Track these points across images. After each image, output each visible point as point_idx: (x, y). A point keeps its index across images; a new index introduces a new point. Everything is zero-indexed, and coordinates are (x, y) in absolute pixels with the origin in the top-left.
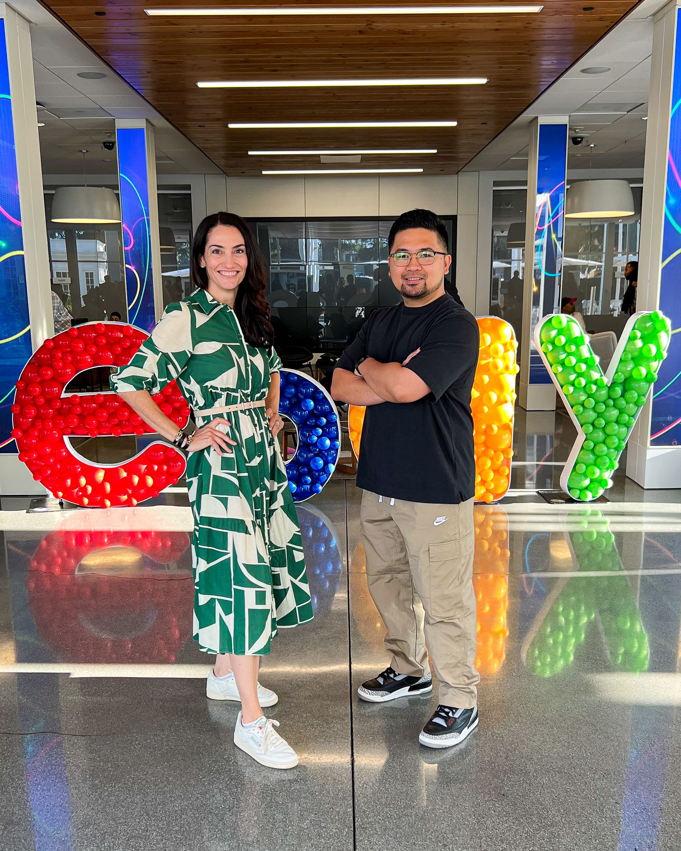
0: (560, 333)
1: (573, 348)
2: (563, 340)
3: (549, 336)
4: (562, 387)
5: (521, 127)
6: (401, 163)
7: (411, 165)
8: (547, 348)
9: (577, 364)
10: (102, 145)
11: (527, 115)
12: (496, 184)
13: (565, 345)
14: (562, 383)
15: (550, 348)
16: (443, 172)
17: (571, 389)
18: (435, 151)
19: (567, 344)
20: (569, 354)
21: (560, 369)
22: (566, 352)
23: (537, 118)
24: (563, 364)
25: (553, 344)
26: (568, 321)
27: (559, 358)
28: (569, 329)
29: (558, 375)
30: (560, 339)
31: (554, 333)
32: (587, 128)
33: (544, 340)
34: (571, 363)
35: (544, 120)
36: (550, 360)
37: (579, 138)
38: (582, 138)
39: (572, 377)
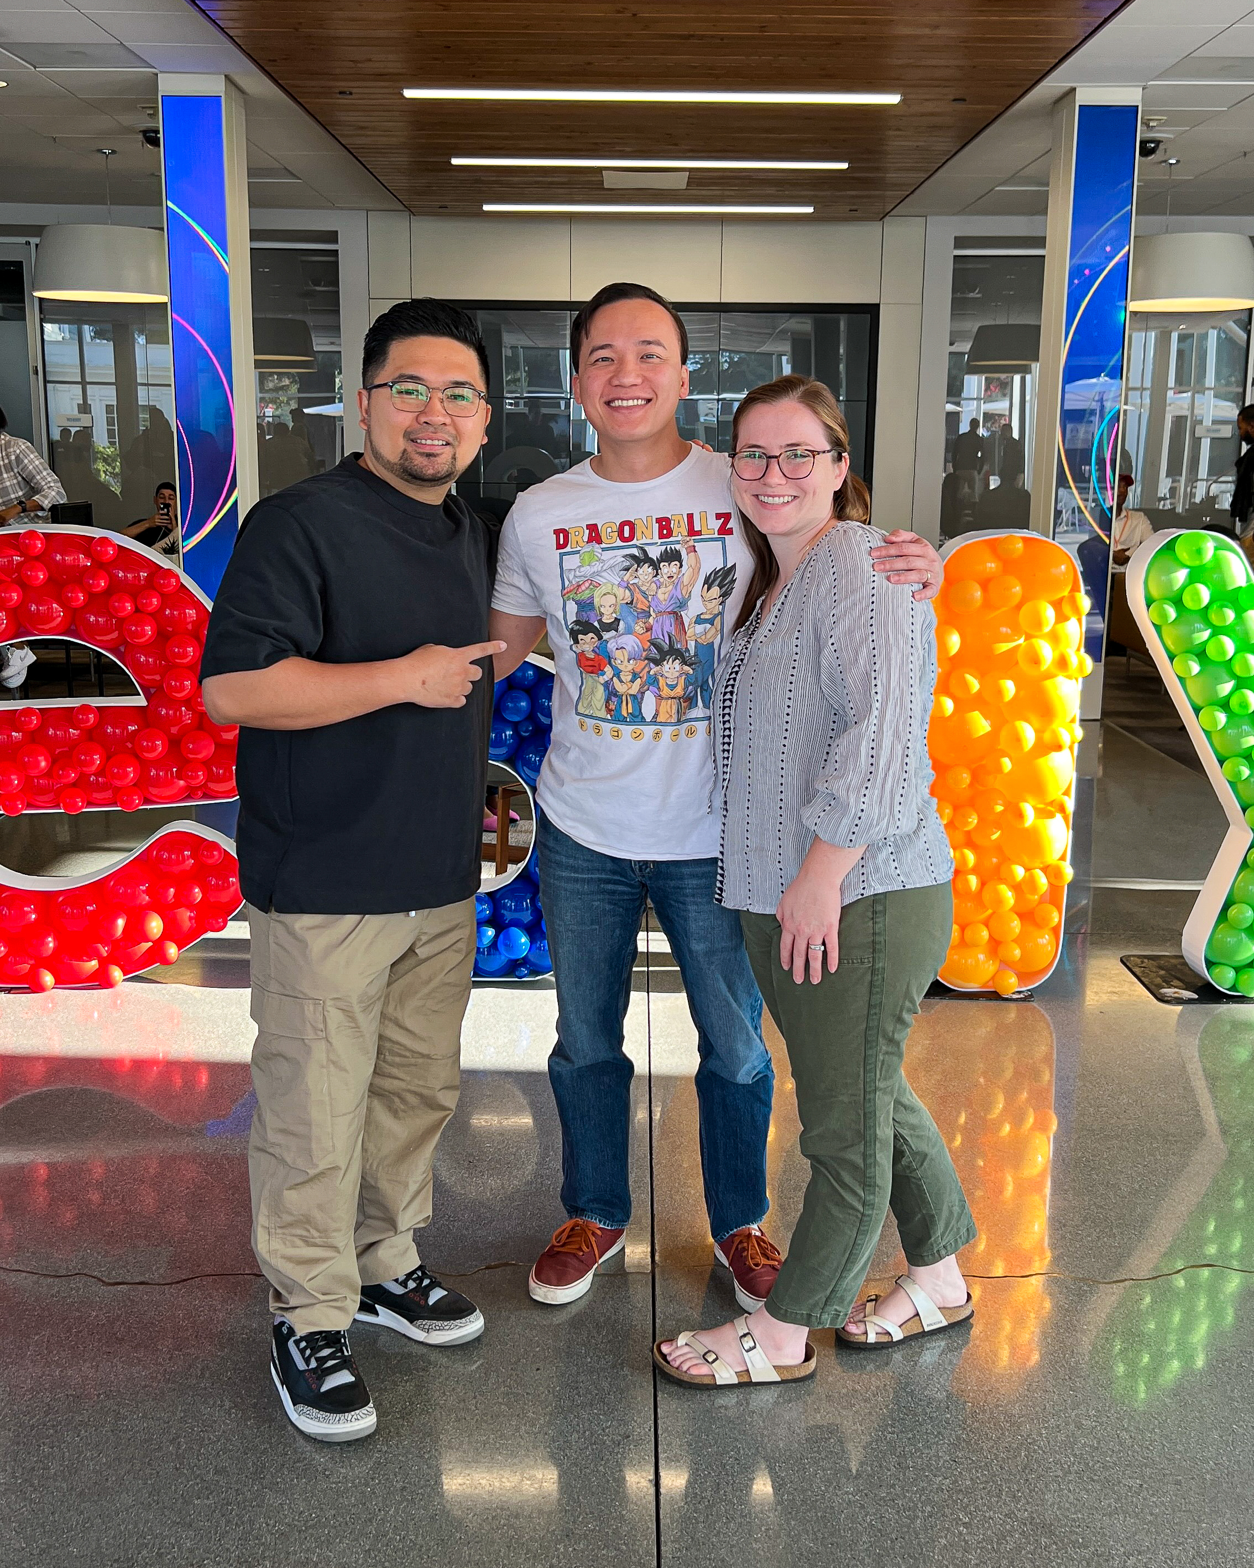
0: (1196, 575)
1: (1230, 615)
2: (1205, 594)
3: (1170, 583)
4: (1197, 711)
5: (1031, 113)
6: (771, 191)
7: (792, 197)
8: (1164, 615)
9: (1238, 656)
10: (141, 136)
11: (1052, 85)
12: (960, 242)
13: (1207, 607)
14: (1199, 701)
15: (1172, 613)
16: (855, 215)
17: (1222, 718)
18: (844, 166)
19: (1215, 606)
20: (1217, 631)
21: (1195, 668)
22: (1209, 624)
23: (1073, 90)
24: (1201, 654)
25: (1178, 602)
26: (1216, 548)
27: (1190, 640)
28: (1218, 566)
29: (1189, 684)
30: (1196, 594)
31: (1180, 576)
32: (1173, 119)
33: (1155, 593)
34: (1222, 652)
35: (1088, 95)
36: (1169, 643)
37: (1152, 142)
38: (1158, 142)
39: (1225, 688)
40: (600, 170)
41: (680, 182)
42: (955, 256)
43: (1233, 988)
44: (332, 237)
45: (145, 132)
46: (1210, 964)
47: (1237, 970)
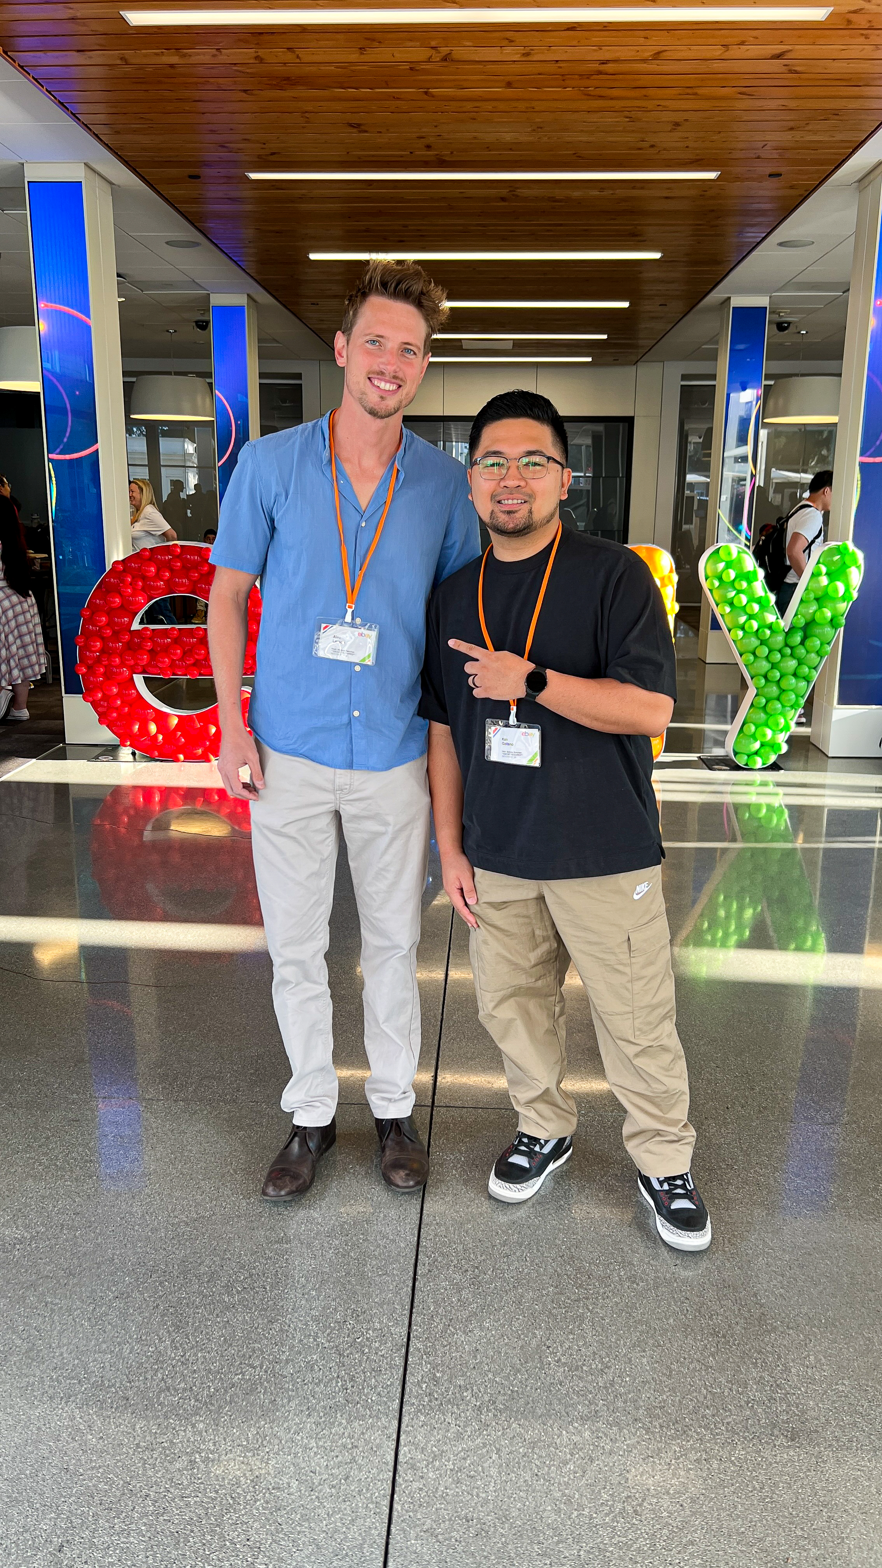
0: (729, 565)
1: (744, 584)
2: (732, 574)
3: (716, 569)
4: (729, 631)
5: (710, 309)
6: (564, 350)
7: (576, 353)
8: (712, 584)
9: (748, 604)
10: (194, 324)
11: (716, 295)
12: (684, 377)
13: (734, 580)
14: (730, 626)
15: (717, 583)
16: (617, 362)
17: (740, 634)
18: (605, 337)
19: (738, 580)
20: (739, 592)
21: (728, 609)
22: (735, 589)
23: (729, 298)
24: (731, 604)
25: (720, 579)
26: (739, 552)
27: (726, 596)
28: (740, 561)
29: (725, 617)
30: (728, 574)
31: (721, 566)
32: (794, 312)
33: (709, 573)
34: (741, 602)
35: (738, 301)
36: (717, 598)
37: (785, 323)
38: (789, 323)
39: (742, 619)
40: (460, 340)
41: (510, 346)
42: (682, 386)
43: (746, 765)
44: (299, 376)
45: (197, 322)
46: (736, 754)
47: (749, 756)
